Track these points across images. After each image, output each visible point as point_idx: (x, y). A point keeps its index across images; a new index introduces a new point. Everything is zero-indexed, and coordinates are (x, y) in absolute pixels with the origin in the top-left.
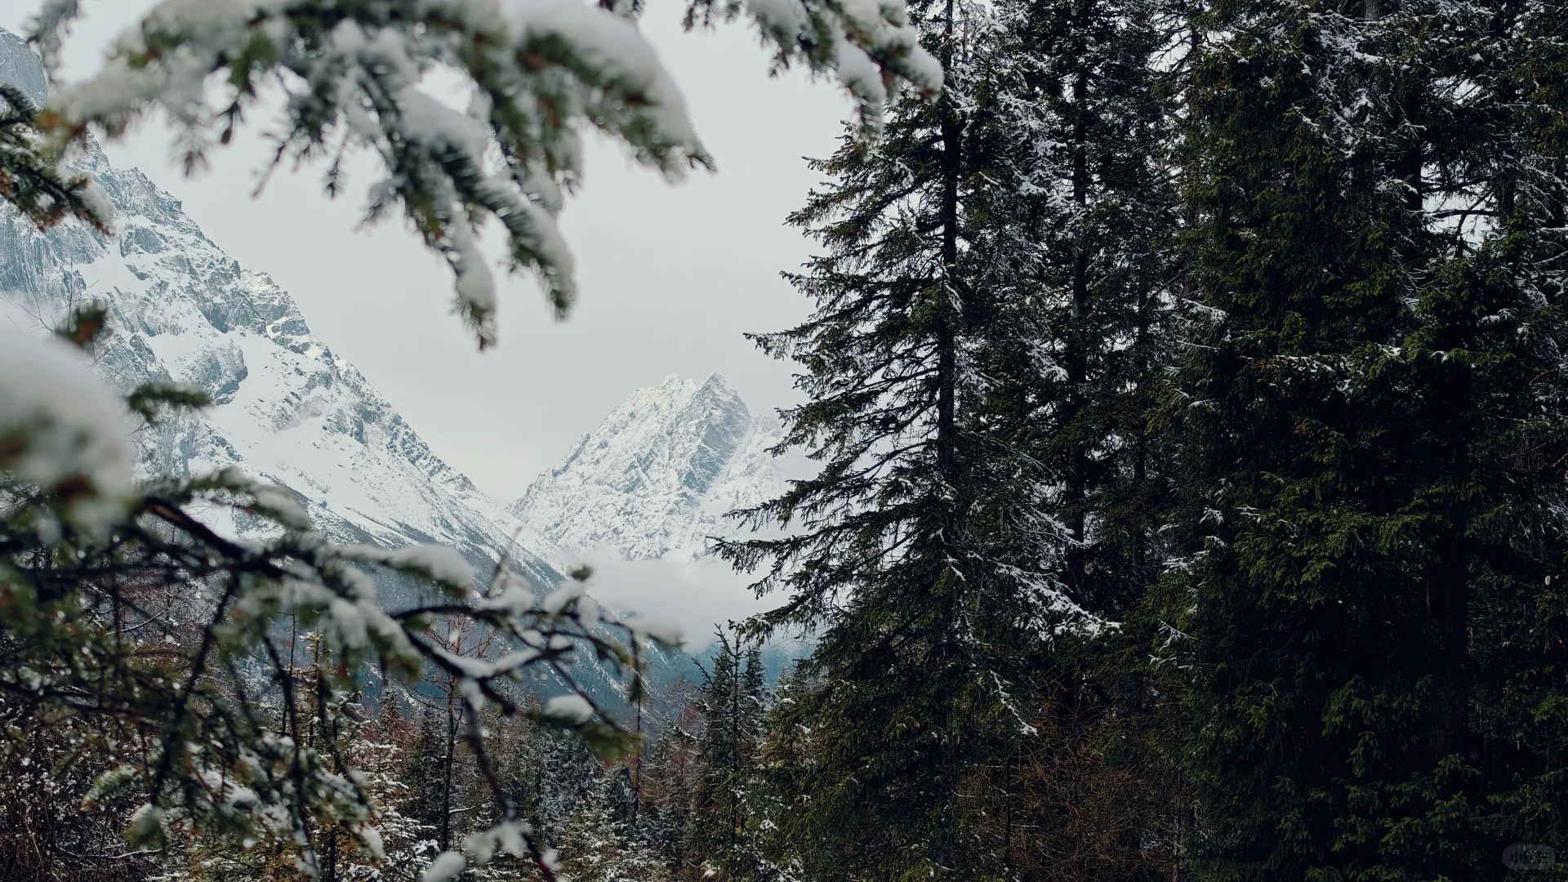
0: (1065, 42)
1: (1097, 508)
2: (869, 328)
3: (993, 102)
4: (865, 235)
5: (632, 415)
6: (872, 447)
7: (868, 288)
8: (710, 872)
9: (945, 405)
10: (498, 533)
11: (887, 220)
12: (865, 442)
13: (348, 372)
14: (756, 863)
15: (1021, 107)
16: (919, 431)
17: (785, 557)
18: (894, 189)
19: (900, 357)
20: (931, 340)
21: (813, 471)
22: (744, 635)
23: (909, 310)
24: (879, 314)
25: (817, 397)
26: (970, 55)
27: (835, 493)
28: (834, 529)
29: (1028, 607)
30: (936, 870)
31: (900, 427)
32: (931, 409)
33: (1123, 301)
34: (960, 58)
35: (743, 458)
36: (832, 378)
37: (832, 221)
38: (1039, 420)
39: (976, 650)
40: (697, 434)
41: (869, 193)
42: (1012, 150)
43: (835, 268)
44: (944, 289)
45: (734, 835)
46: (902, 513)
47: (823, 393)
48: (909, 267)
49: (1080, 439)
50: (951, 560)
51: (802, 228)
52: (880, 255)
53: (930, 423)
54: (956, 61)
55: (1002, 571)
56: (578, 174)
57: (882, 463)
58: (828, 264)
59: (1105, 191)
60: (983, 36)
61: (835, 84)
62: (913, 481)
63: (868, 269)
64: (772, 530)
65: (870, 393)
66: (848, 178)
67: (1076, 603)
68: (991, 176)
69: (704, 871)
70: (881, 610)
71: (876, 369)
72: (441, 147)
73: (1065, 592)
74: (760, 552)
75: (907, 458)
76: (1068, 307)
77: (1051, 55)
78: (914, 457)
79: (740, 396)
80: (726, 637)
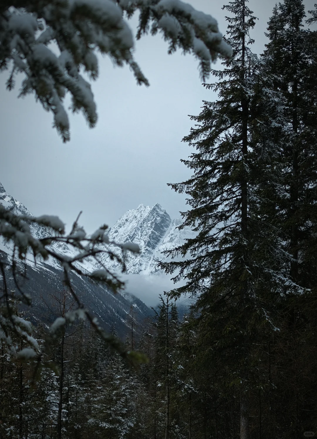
0: (288, 70)
1: (302, 249)
2: (214, 180)
3: (261, 92)
4: (213, 145)
5: (127, 220)
6: (216, 226)
7: (214, 165)
8: (159, 385)
9: (244, 209)
10: (78, 266)
11: (221, 139)
12: (214, 224)
13: (20, 207)
14: (176, 381)
15: (271, 93)
16: (234, 219)
17: (185, 268)
18: (223, 126)
19: (227, 191)
20: (238, 184)
21: (194, 235)
22: (170, 297)
23: (229, 173)
24: (218, 175)
25: (195, 207)
26: (252, 74)
27: (202, 243)
28: (202, 257)
29: (276, 285)
30: (243, 381)
31: (227, 218)
32: (238, 211)
33: (312, 169)
34: (248, 75)
35: (168, 235)
36: (201, 200)
37: (200, 139)
38: (280, 216)
39: (257, 301)
40: (151, 227)
41: (214, 128)
42: (268, 110)
43: (201, 158)
44: (243, 164)
45: (168, 371)
46: (228, 250)
47: (197, 206)
48: (229, 156)
49: (296, 223)
50: (246, 267)
51: (188, 143)
52: (218, 152)
53: (238, 216)
54: (246, 76)
55: (266, 271)
56: (97, 72)
57: (220, 232)
58: (198, 156)
59: (305, 127)
60: (256, 66)
61: (192, 54)
62: (232, 238)
63: (213, 158)
64: (179, 258)
65: (215, 205)
66: (205, 123)
67: (294, 282)
68: (260, 120)
69: (158, 384)
70: (221, 286)
71: (217, 196)
72: (48, 64)
73: (290, 278)
74: (175, 266)
75: (230, 229)
76: (291, 172)
77: (283, 75)
78: (232, 229)
79: (167, 212)
80: (163, 299)
